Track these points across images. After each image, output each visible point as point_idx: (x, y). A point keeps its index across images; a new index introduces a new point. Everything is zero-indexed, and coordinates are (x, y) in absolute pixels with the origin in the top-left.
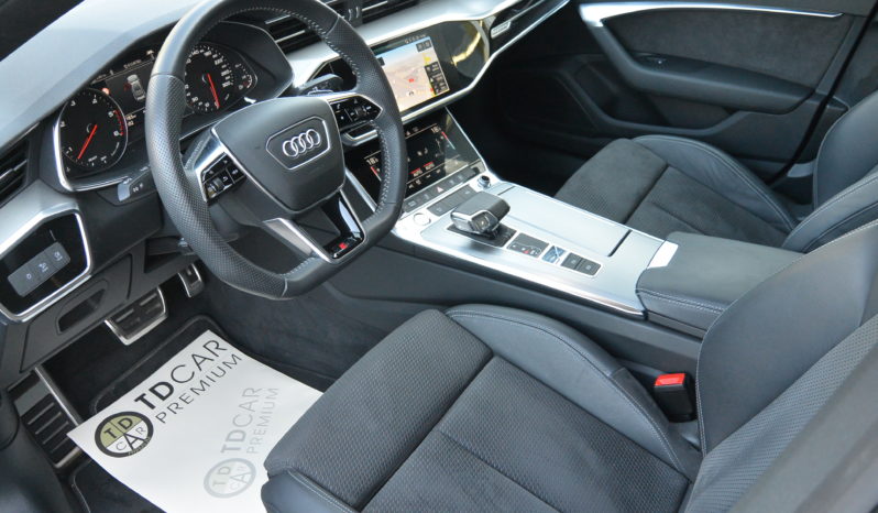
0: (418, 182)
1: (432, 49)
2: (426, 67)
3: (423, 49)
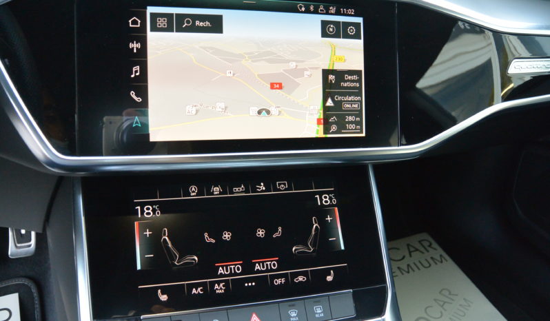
0: (219, 289)
1: (360, 43)
2: (326, 73)
3: (337, 36)
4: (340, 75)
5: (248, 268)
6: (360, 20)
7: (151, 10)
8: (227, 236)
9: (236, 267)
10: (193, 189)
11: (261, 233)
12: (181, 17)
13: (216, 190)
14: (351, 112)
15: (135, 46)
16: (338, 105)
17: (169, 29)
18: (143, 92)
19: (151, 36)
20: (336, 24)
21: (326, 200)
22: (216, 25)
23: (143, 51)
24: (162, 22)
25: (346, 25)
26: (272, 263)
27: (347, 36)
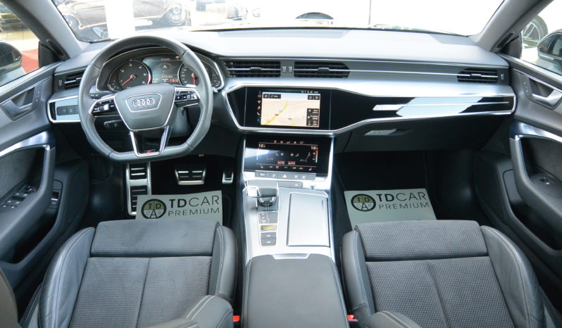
4: (312, 110)
5: (286, 163)
6: (319, 95)
7: (264, 93)
8: (282, 154)
9: (283, 163)
10: (275, 141)
11: (292, 155)
12: (271, 95)
13: (282, 142)
14: (315, 120)
15: (259, 102)
16: (311, 118)
17: (267, 98)
18: (260, 113)
19: (263, 99)
20: (312, 96)
21: (315, 148)
22: (279, 97)
23: (261, 103)
24: (266, 96)
25: (315, 96)
26: (294, 163)
27: (315, 99)
